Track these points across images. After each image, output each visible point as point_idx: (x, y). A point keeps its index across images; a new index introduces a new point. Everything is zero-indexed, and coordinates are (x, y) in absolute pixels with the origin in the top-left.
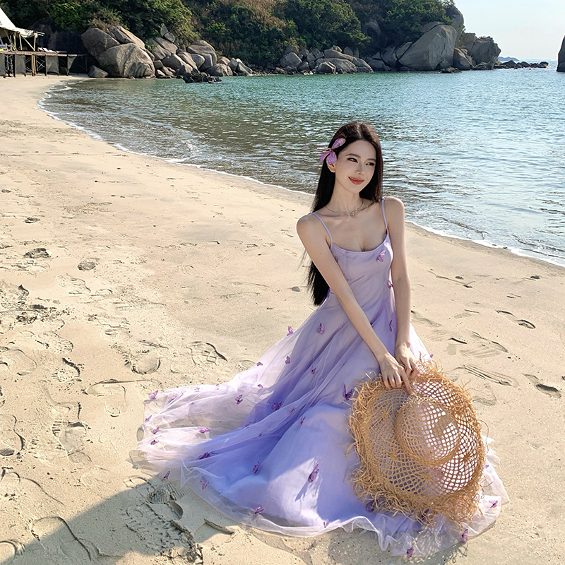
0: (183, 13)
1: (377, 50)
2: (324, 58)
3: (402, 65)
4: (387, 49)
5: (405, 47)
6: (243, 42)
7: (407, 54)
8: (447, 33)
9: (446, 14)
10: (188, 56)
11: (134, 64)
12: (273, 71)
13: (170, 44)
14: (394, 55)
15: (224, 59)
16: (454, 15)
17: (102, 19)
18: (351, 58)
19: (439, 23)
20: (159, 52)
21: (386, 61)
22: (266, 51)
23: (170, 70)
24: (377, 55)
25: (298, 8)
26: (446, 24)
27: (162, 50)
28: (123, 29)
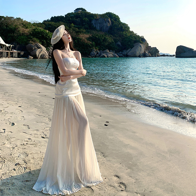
1: (120, 51)
2: (103, 53)
3: (128, 55)
5: (129, 50)
7: (129, 52)
8: (142, 46)
9: (141, 40)
12: (88, 57)
14: (126, 52)
16: (144, 41)
17: (33, 41)
18: (112, 53)
19: (139, 43)
21: (123, 54)
22: (86, 51)
25: (96, 38)
27: (51, 50)
28: (39, 44)
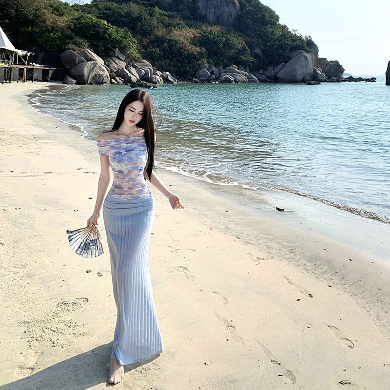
0: (132, 41)
1: (261, 68)
2: (225, 72)
3: (278, 78)
4: (268, 67)
5: (280, 67)
6: (171, 61)
7: (282, 71)
8: (308, 58)
9: (306, 46)
10: (133, 70)
11: (96, 75)
12: (191, 81)
13: (121, 62)
14: (273, 72)
15: (158, 72)
16: (312, 46)
17: (76, 44)
18: (244, 73)
19: (302, 51)
20: (114, 67)
21: (267, 75)
22: (186, 67)
23: (120, 79)
24: (261, 71)
25: (208, 40)
26: (307, 52)
27: (115, 65)
28: (89, 51)
